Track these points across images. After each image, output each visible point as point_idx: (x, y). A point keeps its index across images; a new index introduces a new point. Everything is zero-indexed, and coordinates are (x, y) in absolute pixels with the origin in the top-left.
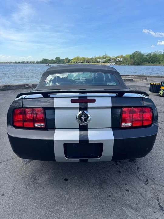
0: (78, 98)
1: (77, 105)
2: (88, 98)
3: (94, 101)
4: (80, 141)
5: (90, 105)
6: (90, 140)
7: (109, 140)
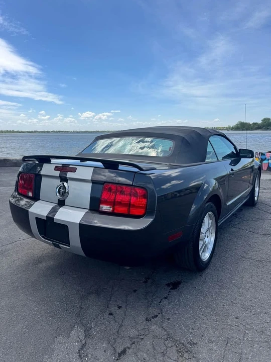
0: (61, 165)
1: (57, 173)
2: (70, 166)
3: (74, 170)
4: (47, 217)
5: (70, 175)
6: (56, 219)
7: (75, 223)
